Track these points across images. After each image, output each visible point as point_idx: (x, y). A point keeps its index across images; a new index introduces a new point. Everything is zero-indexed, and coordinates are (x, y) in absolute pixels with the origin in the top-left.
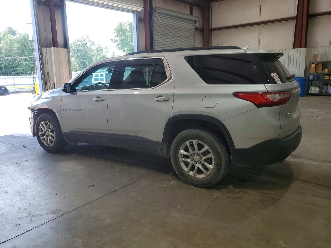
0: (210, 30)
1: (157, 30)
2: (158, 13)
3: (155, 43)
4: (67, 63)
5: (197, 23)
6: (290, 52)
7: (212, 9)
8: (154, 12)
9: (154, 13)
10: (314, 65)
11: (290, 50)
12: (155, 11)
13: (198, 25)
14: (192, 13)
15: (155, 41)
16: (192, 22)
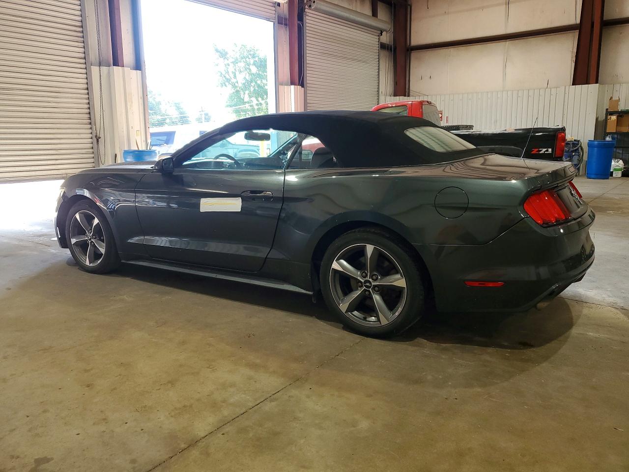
0: (408, 50)
1: (313, 43)
2: (316, 10)
3: (308, 69)
4: (141, 101)
5: (384, 33)
6: (567, 92)
7: (413, 8)
8: (307, 7)
9: (306, 10)
10: (614, 118)
11: (567, 87)
12: (310, 6)
13: (386, 38)
14: (375, 14)
15: (308, 65)
16: (375, 31)
